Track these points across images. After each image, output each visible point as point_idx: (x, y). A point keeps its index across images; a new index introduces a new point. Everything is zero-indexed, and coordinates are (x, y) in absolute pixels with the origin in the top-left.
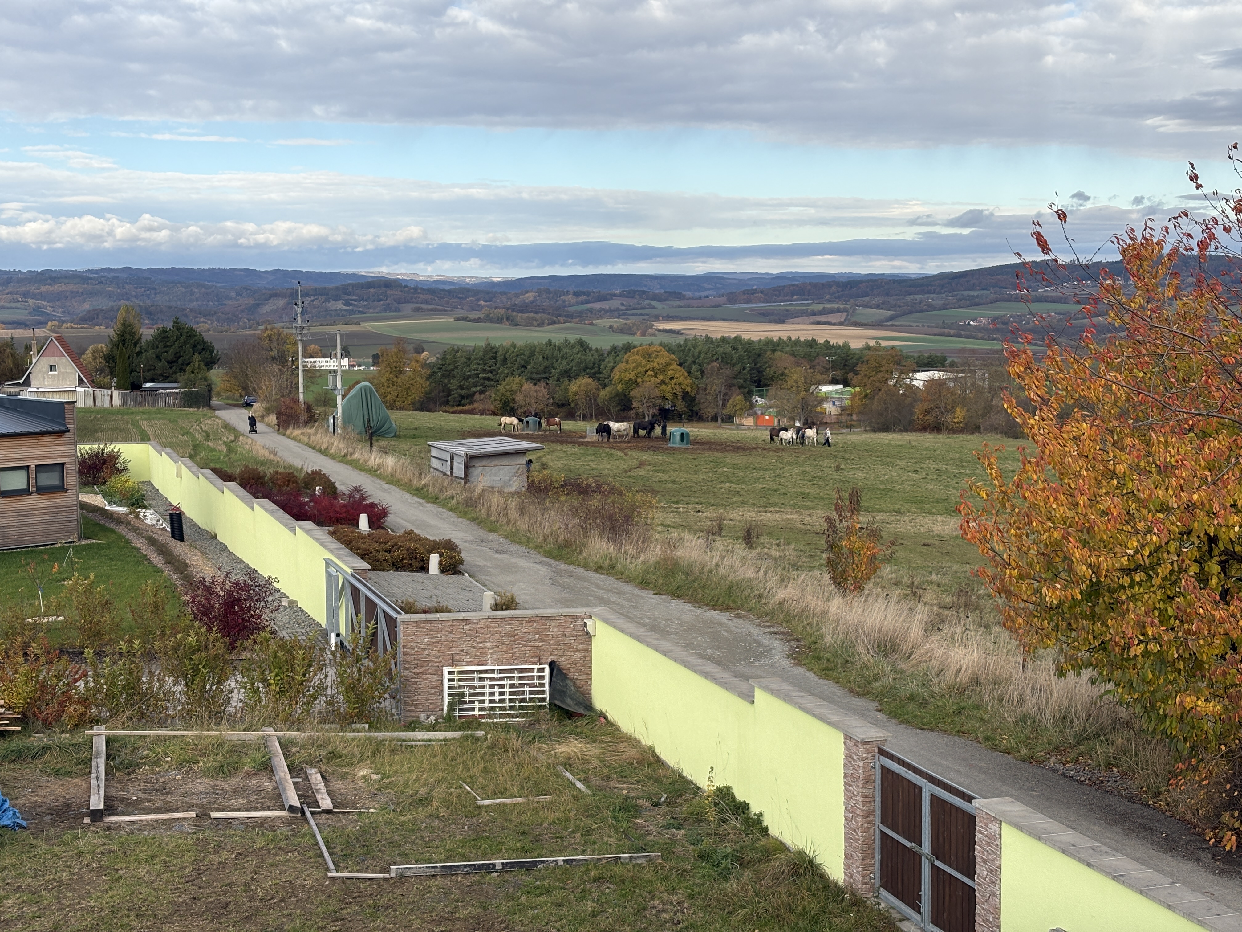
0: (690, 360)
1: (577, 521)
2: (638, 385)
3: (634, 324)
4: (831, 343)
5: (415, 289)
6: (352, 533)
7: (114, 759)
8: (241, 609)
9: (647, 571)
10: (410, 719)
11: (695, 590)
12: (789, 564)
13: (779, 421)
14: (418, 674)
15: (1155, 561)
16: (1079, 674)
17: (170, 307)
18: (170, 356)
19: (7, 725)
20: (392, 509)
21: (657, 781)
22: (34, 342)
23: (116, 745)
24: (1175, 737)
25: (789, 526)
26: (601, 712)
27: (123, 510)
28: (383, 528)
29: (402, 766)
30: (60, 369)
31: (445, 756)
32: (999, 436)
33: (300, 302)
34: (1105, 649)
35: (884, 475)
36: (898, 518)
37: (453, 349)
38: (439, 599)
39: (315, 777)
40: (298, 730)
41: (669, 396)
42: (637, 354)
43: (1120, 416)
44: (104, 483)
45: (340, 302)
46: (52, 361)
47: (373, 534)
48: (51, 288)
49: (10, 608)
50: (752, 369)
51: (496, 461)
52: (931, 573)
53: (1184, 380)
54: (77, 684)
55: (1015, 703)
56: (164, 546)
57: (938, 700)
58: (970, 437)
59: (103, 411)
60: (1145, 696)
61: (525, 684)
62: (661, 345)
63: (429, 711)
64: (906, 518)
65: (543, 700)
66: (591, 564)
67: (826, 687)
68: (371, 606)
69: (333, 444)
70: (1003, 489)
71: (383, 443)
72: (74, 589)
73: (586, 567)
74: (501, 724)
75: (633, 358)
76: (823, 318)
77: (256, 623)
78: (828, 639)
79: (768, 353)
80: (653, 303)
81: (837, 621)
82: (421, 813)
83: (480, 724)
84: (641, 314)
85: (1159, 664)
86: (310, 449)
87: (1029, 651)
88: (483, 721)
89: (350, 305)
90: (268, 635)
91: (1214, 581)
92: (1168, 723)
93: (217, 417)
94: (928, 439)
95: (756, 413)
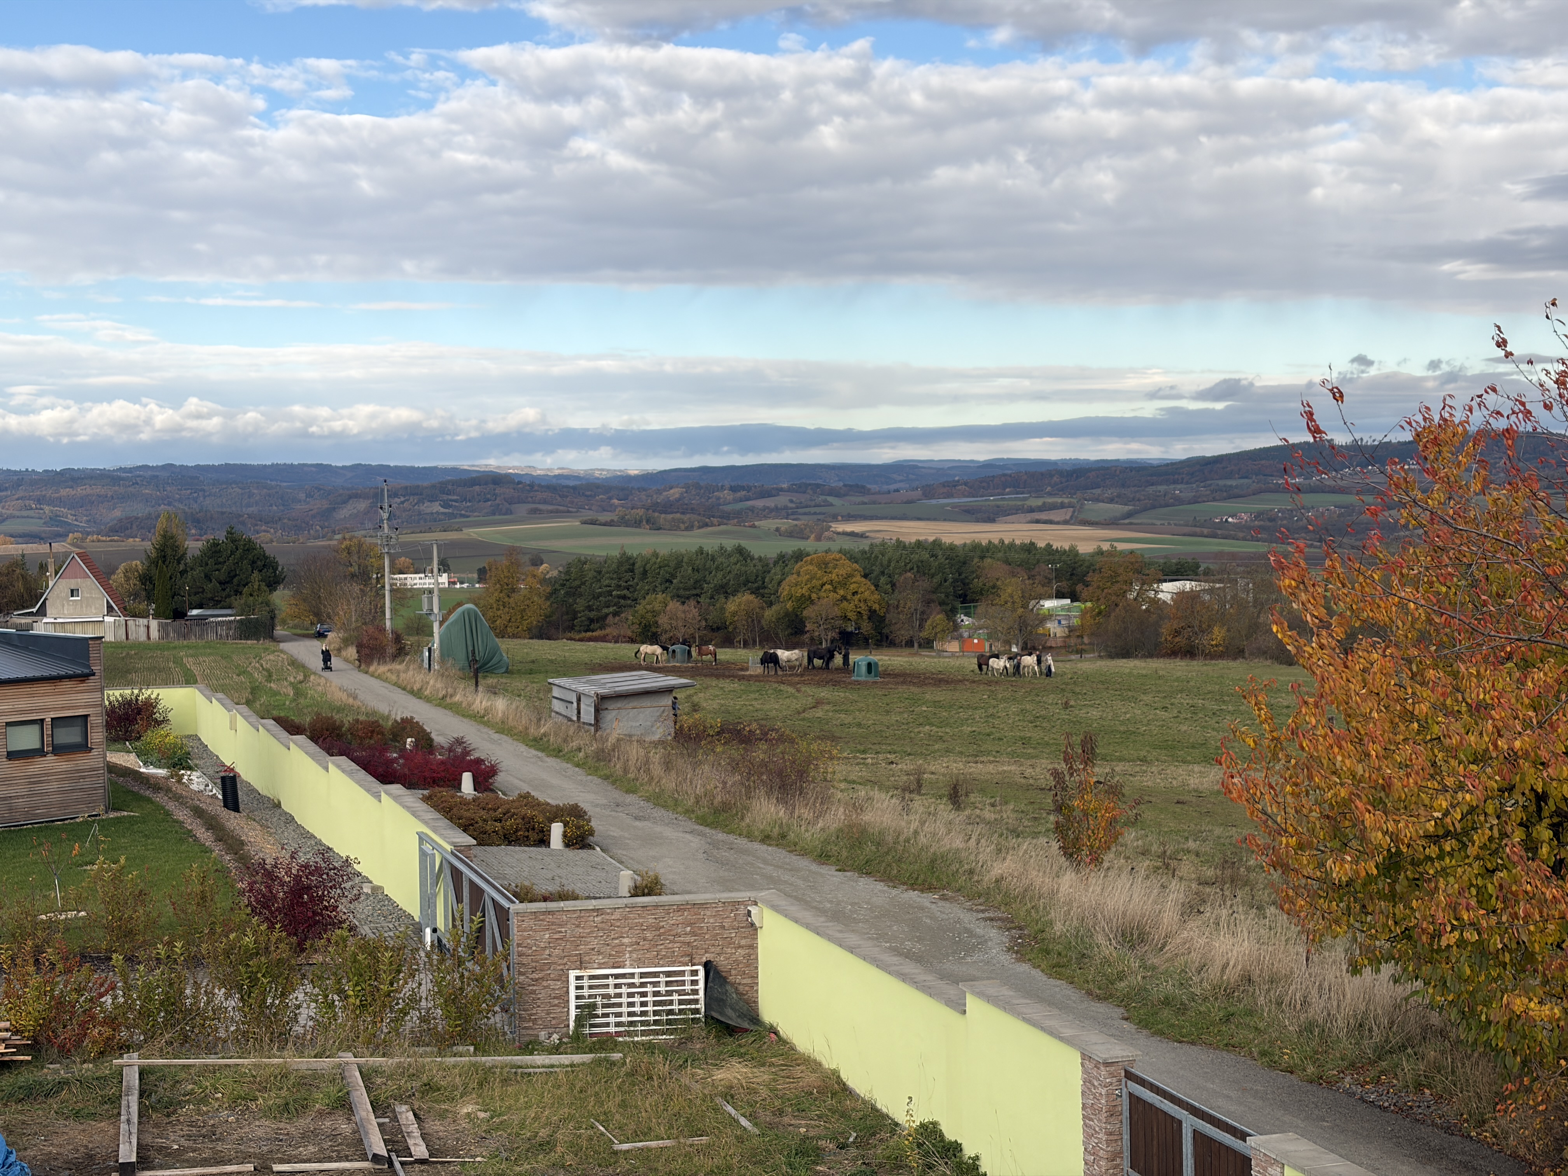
0: (877, 569)
1: (738, 777)
2: (812, 602)
3: (806, 525)
4: (1054, 547)
5: (532, 486)
6: (453, 797)
7: (150, 1095)
8: (311, 898)
9: (826, 842)
10: (527, 1039)
11: (889, 865)
12: (1007, 829)
13: (991, 646)
14: (537, 980)
15: (1470, 825)
16: (1378, 971)
17: (223, 513)
18: (222, 575)
19: (13, 1054)
20: (503, 766)
21: (844, 1115)
22: (51, 561)
23: (152, 1078)
24: (1502, 1049)
25: (1006, 780)
26: (772, 1026)
27: (162, 772)
28: (492, 790)
29: (517, 1101)
30: (84, 593)
31: (572, 1086)
32: (1269, 662)
33: (386, 506)
34: (1409, 938)
35: (1125, 713)
36: (1144, 768)
37: (579, 561)
38: (564, 881)
39: (406, 1116)
40: (384, 1055)
41: (852, 615)
42: (811, 564)
43: (1419, 641)
44: (139, 738)
45: (437, 503)
46: (73, 583)
47: (479, 798)
48: (72, 492)
49: (18, 902)
50: (955, 581)
51: (635, 703)
52: (1187, 839)
53: (1498, 595)
54: (103, 1000)
55: (1298, 1007)
56: (214, 818)
57: (1201, 1005)
58: (1232, 664)
59: (138, 645)
60: (1462, 998)
61: (673, 991)
62: (840, 551)
63: (552, 1028)
64: (1154, 769)
65: (697, 1011)
66: (756, 833)
67: (1057, 989)
68: (477, 892)
69: (428, 683)
70: (1275, 734)
71: (491, 681)
72: (98, 877)
73: (750, 836)
74: (643, 1044)
75: (806, 568)
76: (1043, 516)
77: (330, 917)
78: (1058, 927)
79: (976, 560)
80: (830, 499)
81: (1069, 903)
82: (542, 1162)
83: (616, 1044)
84: (815, 513)
85: (1478, 956)
86: (400, 690)
87: (1313, 940)
88: (620, 1039)
89: (450, 506)
90: (346, 934)
91: (1545, 850)
92: (1492, 1032)
93: (282, 651)
94: (1178, 667)
95: (961, 636)
